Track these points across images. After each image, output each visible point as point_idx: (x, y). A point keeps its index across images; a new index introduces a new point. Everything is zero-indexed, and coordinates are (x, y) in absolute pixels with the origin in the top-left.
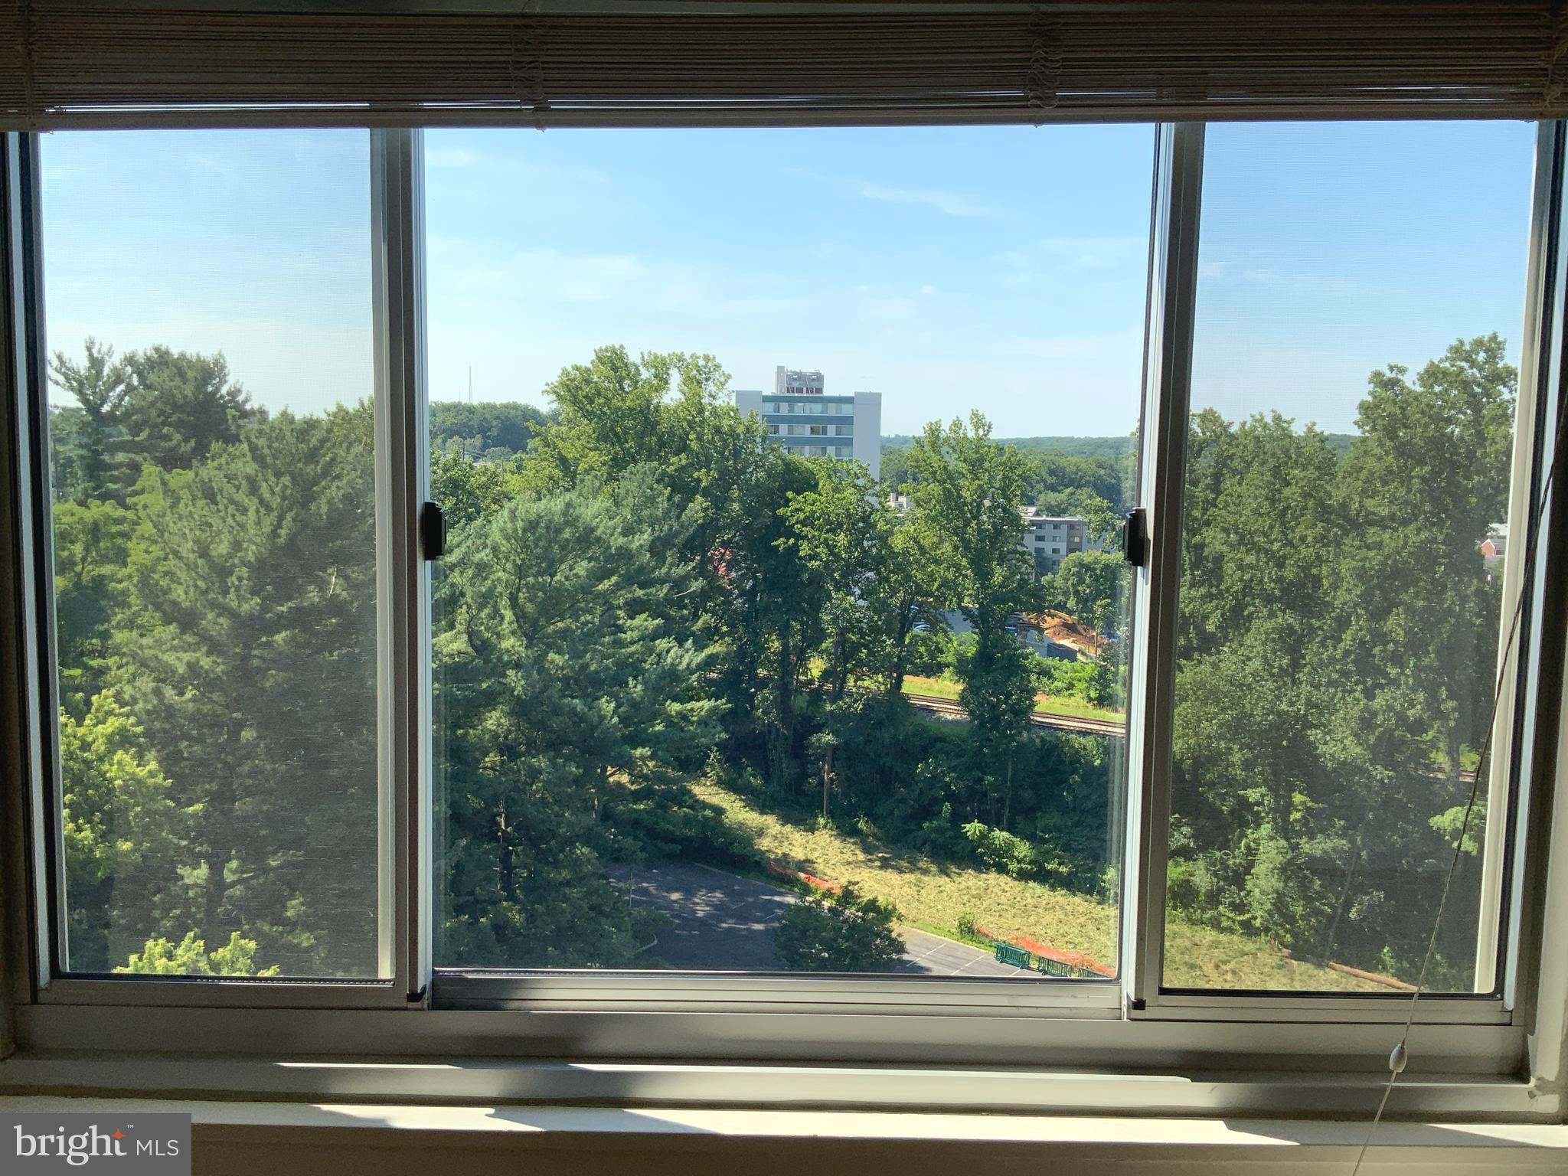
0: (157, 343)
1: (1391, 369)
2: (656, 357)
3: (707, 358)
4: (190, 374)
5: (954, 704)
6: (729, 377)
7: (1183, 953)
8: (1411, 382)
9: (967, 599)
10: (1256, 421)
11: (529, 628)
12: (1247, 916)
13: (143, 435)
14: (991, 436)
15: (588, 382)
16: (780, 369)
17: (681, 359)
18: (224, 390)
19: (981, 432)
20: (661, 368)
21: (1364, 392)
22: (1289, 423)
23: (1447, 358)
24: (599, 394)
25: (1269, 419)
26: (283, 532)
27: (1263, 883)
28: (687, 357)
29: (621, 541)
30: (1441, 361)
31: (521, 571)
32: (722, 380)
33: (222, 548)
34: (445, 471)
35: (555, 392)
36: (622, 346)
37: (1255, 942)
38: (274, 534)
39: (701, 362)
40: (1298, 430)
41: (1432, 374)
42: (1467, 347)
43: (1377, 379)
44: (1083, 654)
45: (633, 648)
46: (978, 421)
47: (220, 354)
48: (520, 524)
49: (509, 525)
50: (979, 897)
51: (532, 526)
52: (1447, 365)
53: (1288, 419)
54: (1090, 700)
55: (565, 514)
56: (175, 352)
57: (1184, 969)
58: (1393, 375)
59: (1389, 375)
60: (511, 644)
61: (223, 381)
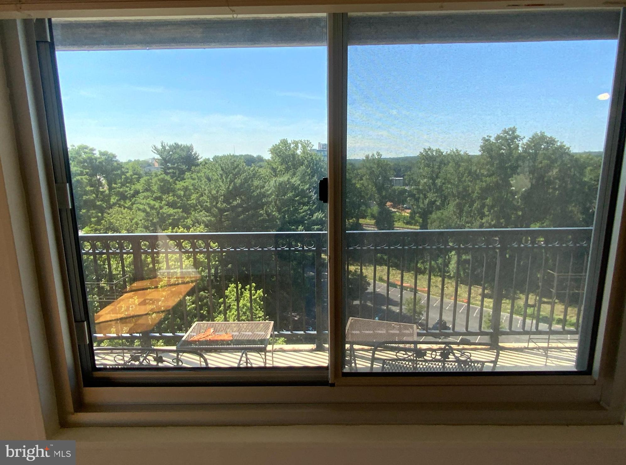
0: (175, 142)
1: (487, 136)
2: (295, 141)
3: (308, 141)
4: (185, 149)
5: (373, 225)
6: (313, 145)
7: (434, 283)
8: (493, 140)
9: (376, 199)
10: (451, 151)
11: (279, 210)
12: (449, 274)
13: (176, 166)
14: (382, 157)
15: (279, 148)
16: (319, 143)
17: (301, 141)
18: (193, 153)
19: (379, 157)
20: (296, 143)
21: (481, 143)
22: (460, 151)
23: (502, 133)
24: (281, 151)
25: (455, 151)
26: (231, 187)
27: (453, 265)
28: (303, 141)
29: (302, 187)
30: (500, 134)
31: (277, 196)
32: (312, 146)
33: (214, 192)
34: (252, 172)
35: (271, 151)
36: (286, 139)
37: (451, 280)
38: (228, 188)
39: (306, 142)
40: (462, 153)
41: (498, 138)
42: (507, 130)
43: (484, 139)
44: (398, 212)
45: (303, 214)
46: (378, 154)
47: (191, 144)
48: (277, 184)
49: (275, 184)
50: (382, 271)
51: (280, 184)
52: (501, 135)
53: (460, 150)
54: (404, 223)
55: (288, 181)
56: (180, 144)
57: (434, 287)
58: (488, 138)
59: (487, 138)
60: (276, 214)
61: (192, 151)
